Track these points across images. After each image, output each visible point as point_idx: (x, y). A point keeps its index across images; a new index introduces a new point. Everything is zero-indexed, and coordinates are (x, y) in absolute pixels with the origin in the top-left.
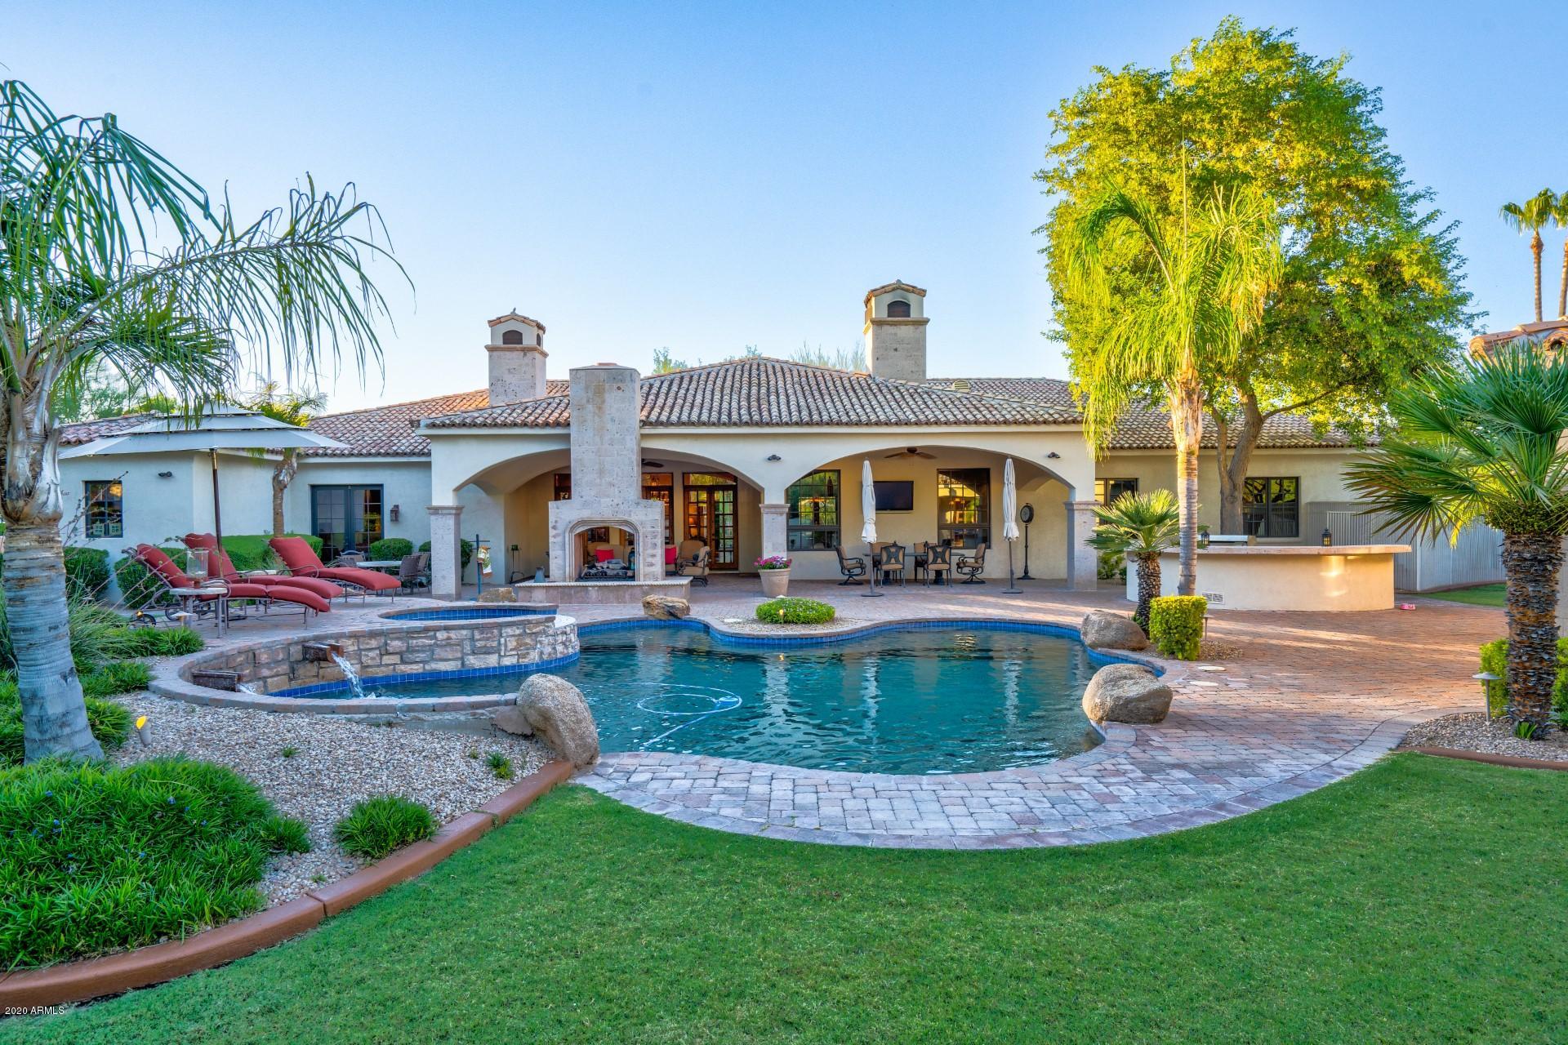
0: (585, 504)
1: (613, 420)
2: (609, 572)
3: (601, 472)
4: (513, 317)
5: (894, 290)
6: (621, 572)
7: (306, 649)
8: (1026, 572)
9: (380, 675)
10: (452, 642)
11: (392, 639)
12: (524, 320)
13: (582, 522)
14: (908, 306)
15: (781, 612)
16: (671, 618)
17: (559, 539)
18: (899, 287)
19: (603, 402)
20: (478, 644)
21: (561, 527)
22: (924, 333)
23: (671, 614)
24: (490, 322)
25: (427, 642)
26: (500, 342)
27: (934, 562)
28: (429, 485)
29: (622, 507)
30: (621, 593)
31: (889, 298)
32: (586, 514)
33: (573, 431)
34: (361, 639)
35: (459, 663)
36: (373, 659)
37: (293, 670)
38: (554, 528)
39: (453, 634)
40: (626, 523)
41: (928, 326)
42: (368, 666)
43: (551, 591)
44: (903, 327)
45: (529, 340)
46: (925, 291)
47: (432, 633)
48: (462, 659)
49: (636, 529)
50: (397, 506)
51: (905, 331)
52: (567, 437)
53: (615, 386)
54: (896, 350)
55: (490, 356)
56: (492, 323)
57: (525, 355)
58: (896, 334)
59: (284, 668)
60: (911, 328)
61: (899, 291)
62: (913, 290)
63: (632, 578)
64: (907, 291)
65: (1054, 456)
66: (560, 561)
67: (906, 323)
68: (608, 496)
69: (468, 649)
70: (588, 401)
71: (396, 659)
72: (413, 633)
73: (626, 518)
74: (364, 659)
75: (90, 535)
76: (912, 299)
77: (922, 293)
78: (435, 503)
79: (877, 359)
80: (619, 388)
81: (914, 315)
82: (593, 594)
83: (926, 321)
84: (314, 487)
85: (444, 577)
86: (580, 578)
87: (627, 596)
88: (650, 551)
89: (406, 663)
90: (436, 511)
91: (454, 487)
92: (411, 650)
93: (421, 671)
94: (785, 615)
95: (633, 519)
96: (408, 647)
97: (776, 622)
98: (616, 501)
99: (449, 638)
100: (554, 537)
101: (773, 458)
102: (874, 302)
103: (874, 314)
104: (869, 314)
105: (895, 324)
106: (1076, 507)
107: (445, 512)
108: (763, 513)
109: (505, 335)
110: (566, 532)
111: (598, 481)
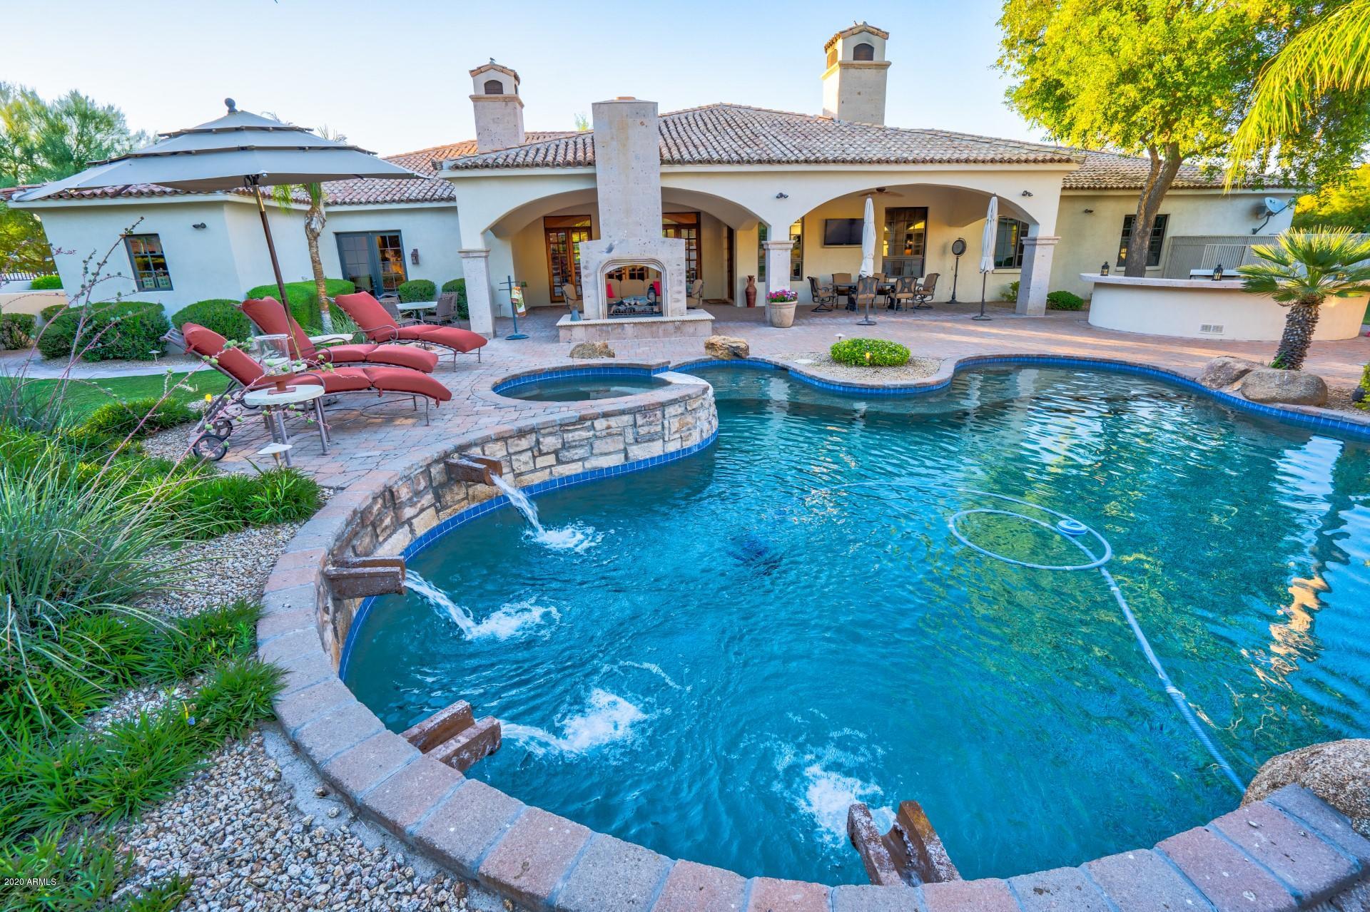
1: (637, 158)
2: (637, 309)
3: (628, 212)
4: (492, 66)
5: (860, 32)
7: (450, 469)
8: (953, 297)
9: (536, 482)
10: (614, 431)
11: (544, 436)
12: (503, 70)
13: (611, 262)
14: (872, 48)
15: (868, 355)
16: (736, 358)
17: (591, 279)
18: (865, 29)
19: (627, 138)
20: (643, 431)
21: (592, 267)
22: (885, 76)
23: (736, 355)
24: (472, 72)
25: (585, 434)
26: (482, 92)
27: (902, 291)
28: (457, 229)
29: (649, 245)
30: (654, 328)
31: (856, 41)
32: (615, 254)
33: (599, 170)
34: (510, 441)
35: (622, 455)
36: (526, 463)
37: (438, 498)
38: (586, 268)
39: (613, 422)
40: (654, 261)
41: (890, 70)
42: (521, 474)
43: (590, 329)
44: (867, 71)
45: (508, 90)
46: (887, 34)
47: (588, 423)
48: (625, 451)
49: (664, 268)
50: (416, 251)
51: (869, 75)
52: (593, 177)
53: (639, 121)
54: (859, 94)
55: (475, 106)
57: (507, 104)
58: (860, 77)
59: (428, 498)
60: (874, 71)
61: (865, 34)
62: (877, 32)
63: (660, 313)
64: (872, 33)
65: (1026, 194)
66: (593, 299)
67: (869, 67)
68: (636, 236)
69: (630, 439)
70: (612, 138)
71: (551, 459)
72: (567, 425)
73: (653, 256)
74: (515, 465)
75: (141, 287)
76: (875, 41)
77: (885, 36)
78: (465, 247)
79: (842, 103)
80: (642, 124)
81: (876, 58)
82: (629, 330)
83: (887, 65)
84: (337, 234)
85: (481, 318)
86: (610, 316)
87: (661, 331)
88: (676, 288)
89: (564, 463)
90: (467, 254)
91: (482, 230)
92: (566, 446)
93: (580, 470)
94: (872, 357)
95: (660, 257)
96: (564, 444)
97: (862, 365)
98: (643, 240)
99: (609, 427)
100: (586, 276)
101: (781, 196)
102: (839, 45)
103: (840, 57)
104: (833, 59)
105: (859, 67)
106: (1038, 242)
107: (475, 255)
108: (769, 249)
109: (486, 84)
110: (597, 272)
111: (625, 220)
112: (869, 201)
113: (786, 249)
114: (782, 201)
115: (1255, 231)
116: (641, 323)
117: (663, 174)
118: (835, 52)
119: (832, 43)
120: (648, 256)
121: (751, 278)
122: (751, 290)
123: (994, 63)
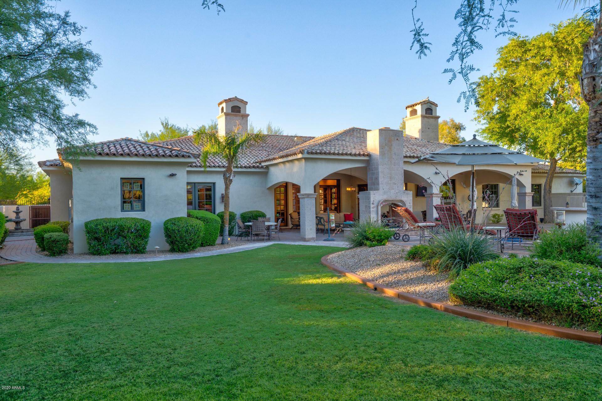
0: (385, 192)
1: (395, 154)
3: (391, 178)
4: (236, 99)
12: (239, 100)
13: (385, 201)
14: (432, 110)
17: (375, 209)
18: (428, 102)
19: (392, 145)
21: (376, 204)
22: (438, 122)
24: (225, 100)
26: (230, 111)
29: (398, 194)
31: (426, 106)
32: (385, 197)
38: (373, 203)
40: (401, 201)
41: (439, 119)
44: (431, 119)
45: (242, 111)
49: (404, 204)
50: (223, 194)
51: (431, 121)
53: (396, 139)
54: (429, 128)
57: (243, 119)
58: (429, 122)
60: (433, 120)
61: (429, 104)
62: (433, 104)
65: (521, 175)
68: (393, 189)
70: (386, 145)
73: (400, 199)
75: (123, 210)
76: (433, 107)
77: (436, 105)
78: (306, 192)
79: (422, 132)
80: (397, 139)
81: (434, 114)
83: (438, 117)
95: (403, 199)
98: (396, 191)
100: (373, 208)
101: (436, 173)
102: (418, 108)
103: (419, 112)
104: (414, 112)
105: (428, 117)
106: (527, 194)
107: (309, 196)
108: (432, 197)
109: (232, 107)
110: (378, 206)
111: (390, 182)
113: (439, 197)
114: (437, 175)
115: (572, 191)
117: (405, 162)
118: (416, 110)
119: (413, 106)
120: (398, 198)
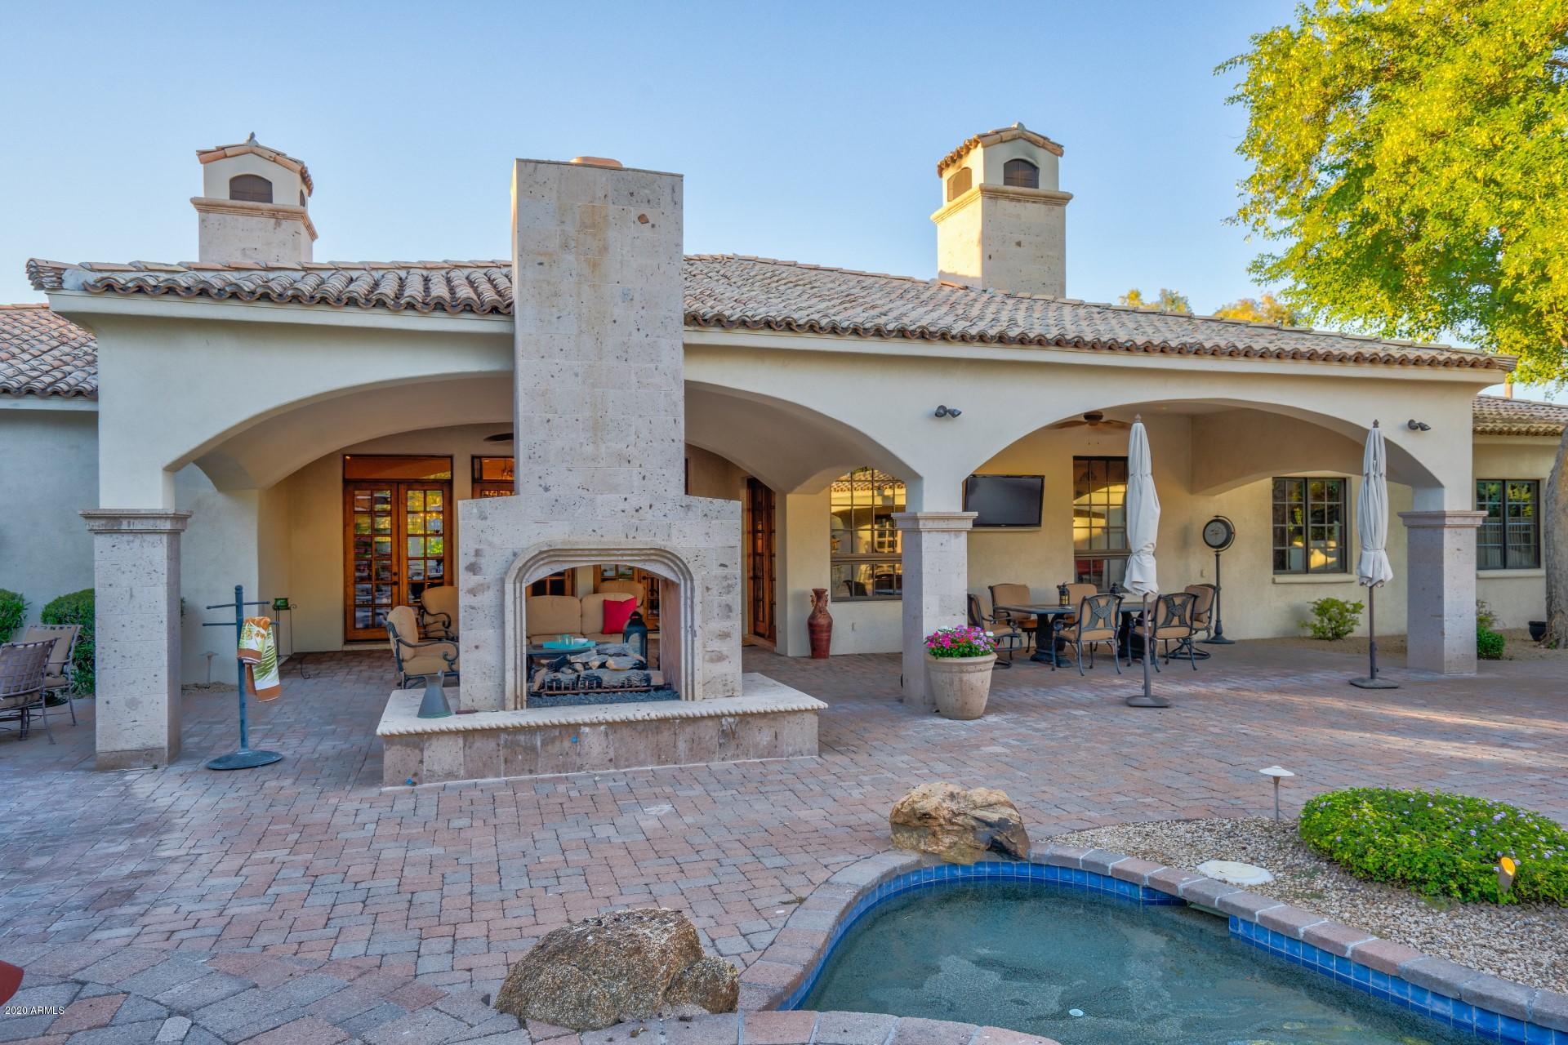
0: (557, 507)
1: (627, 297)
2: (607, 678)
3: (597, 428)
4: (252, 148)
5: (1014, 139)
6: (636, 677)
8: (1218, 631)
12: (276, 158)
13: (549, 555)
14: (1035, 168)
15: (1509, 866)
16: (994, 857)
17: (488, 598)
18: (1020, 135)
19: (604, 249)
21: (491, 569)
22: (1062, 218)
23: (997, 847)
24: (201, 153)
26: (223, 195)
29: (647, 515)
30: (665, 736)
31: (1006, 153)
32: (558, 533)
33: (525, 327)
38: (473, 568)
40: (662, 554)
41: (1069, 208)
43: (479, 743)
44: (1029, 205)
45: (284, 195)
46: (1060, 146)
49: (686, 573)
51: (1031, 213)
52: (505, 344)
53: (634, 213)
54: (1019, 244)
55: (202, 221)
56: (207, 157)
57: (278, 224)
58: (1018, 216)
60: (1040, 208)
61: (1021, 142)
62: (1042, 142)
64: (1034, 143)
65: (1414, 426)
66: (489, 657)
67: (1035, 199)
68: (614, 488)
70: (565, 246)
73: (659, 542)
76: (1042, 158)
77: (1057, 150)
78: (108, 502)
79: (988, 257)
80: (643, 219)
81: (1044, 187)
82: (594, 744)
83: (1065, 198)
85: (133, 704)
86: (537, 697)
87: (682, 746)
88: (717, 625)
90: (113, 523)
91: (169, 461)
94: (1523, 873)
95: (676, 546)
97: (1490, 901)
98: (634, 501)
100: (473, 592)
101: (943, 413)
102: (975, 160)
103: (978, 178)
104: (961, 183)
105: (1017, 198)
106: (1448, 521)
107: (138, 525)
108: (918, 532)
109: (234, 181)
110: (502, 581)
111: (589, 449)
112: (1139, 427)
113: (958, 531)
114: (946, 425)
116: (628, 724)
118: (967, 172)
119: (958, 156)
120: (644, 540)
121: (819, 594)
122: (822, 621)
123: (1233, 214)
